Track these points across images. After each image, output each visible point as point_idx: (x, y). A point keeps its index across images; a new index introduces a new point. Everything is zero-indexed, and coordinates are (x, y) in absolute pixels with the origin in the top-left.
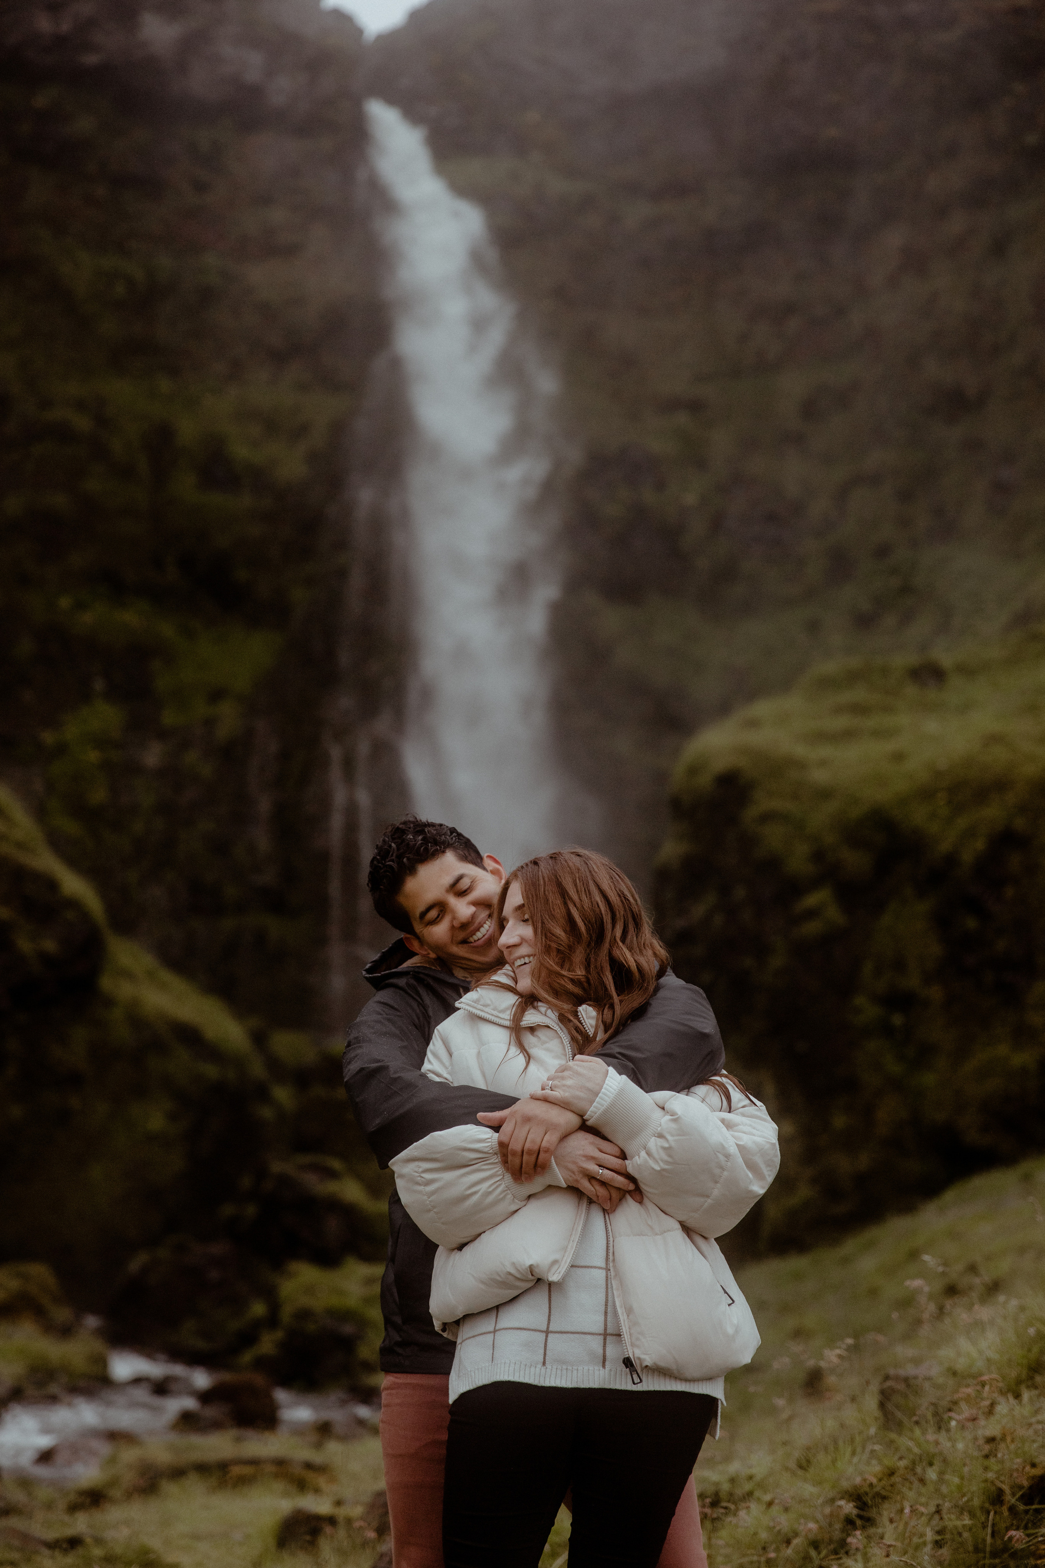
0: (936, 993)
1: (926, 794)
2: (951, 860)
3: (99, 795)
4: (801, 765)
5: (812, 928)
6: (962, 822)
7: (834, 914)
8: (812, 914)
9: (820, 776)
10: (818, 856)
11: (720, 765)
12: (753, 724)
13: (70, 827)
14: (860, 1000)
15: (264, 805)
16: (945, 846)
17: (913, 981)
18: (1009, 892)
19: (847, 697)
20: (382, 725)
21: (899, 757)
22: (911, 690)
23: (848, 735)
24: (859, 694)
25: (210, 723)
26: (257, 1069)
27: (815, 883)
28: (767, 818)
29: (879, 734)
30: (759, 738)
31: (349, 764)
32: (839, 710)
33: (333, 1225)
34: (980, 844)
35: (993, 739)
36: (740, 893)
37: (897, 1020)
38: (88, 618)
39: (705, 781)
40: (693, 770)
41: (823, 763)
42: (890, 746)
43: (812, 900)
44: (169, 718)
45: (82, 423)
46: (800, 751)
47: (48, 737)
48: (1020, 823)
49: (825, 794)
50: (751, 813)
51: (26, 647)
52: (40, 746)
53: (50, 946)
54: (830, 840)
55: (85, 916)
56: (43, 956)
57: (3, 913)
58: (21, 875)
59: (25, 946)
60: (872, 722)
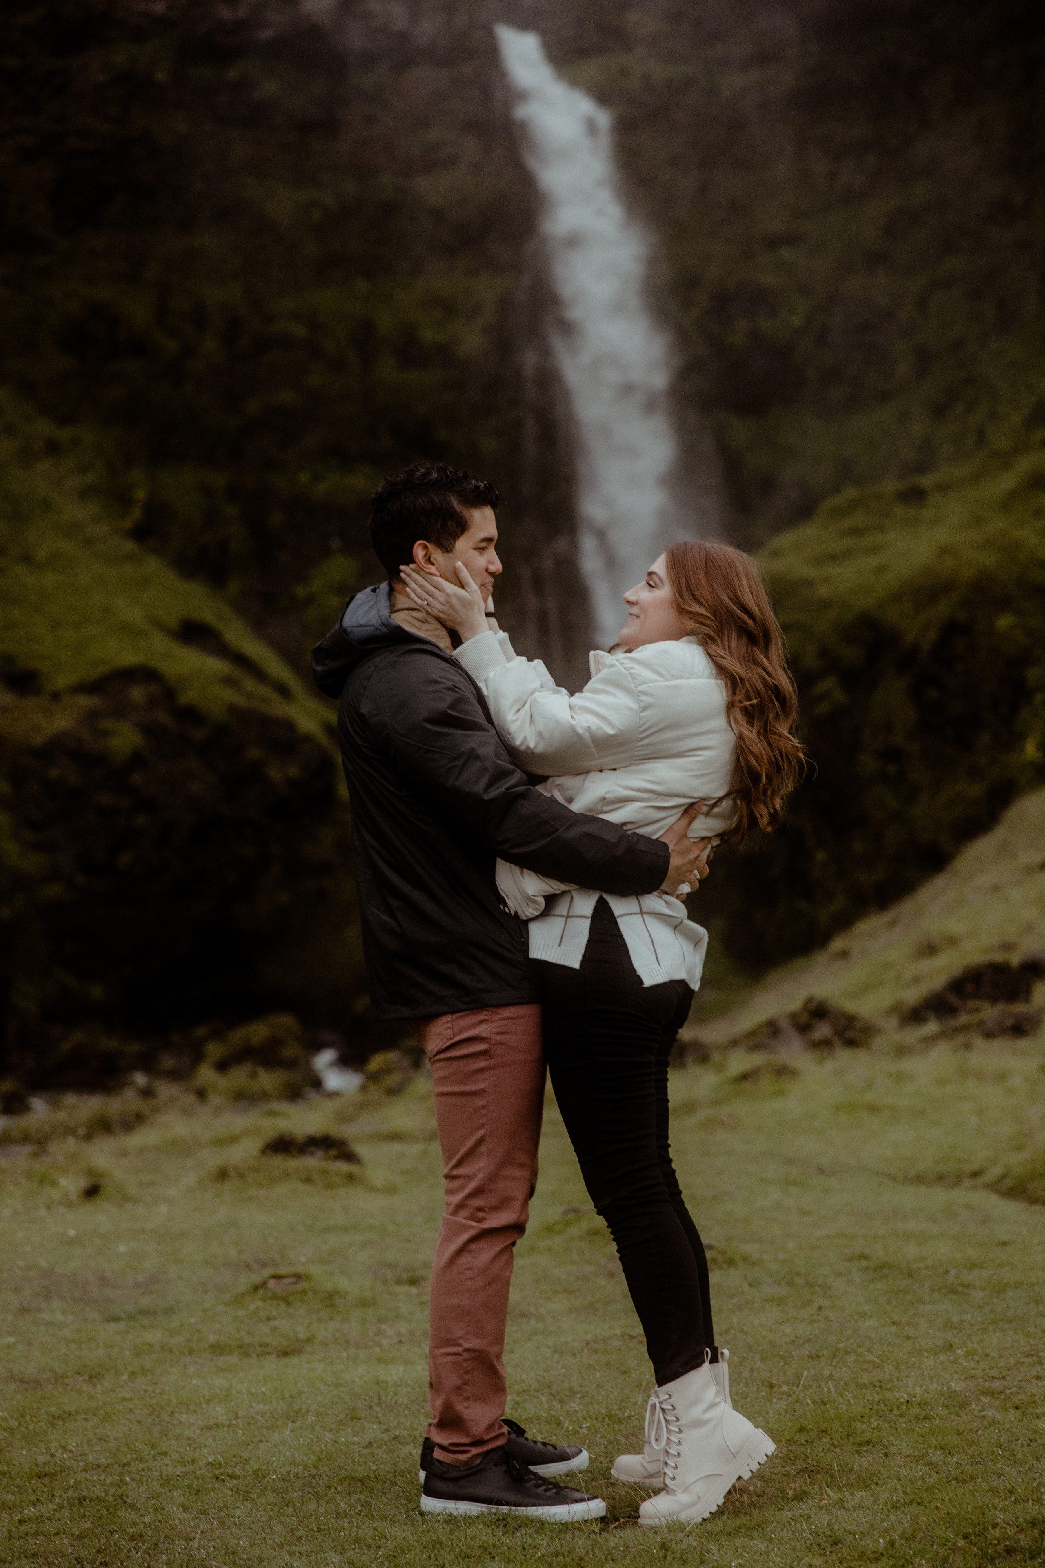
0: (916, 747)
1: (897, 598)
2: (915, 648)
4: (810, 583)
5: (822, 708)
6: (922, 619)
7: (839, 696)
9: (823, 591)
10: (824, 653)
12: (776, 554)
14: (864, 757)
16: (911, 638)
17: (899, 740)
18: (958, 668)
19: (849, 522)
21: (881, 569)
22: (899, 510)
23: (847, 554)
24: (858, 519)
27: (824, 673)
29: (872, 550)
30: (779, 566)
31: (537, 580)
32: (843, 534)
34: (932, 635)
35: (945, 550)
37: (892, 769)
38: (322, 488)
41: (827, 580)
45: (300, 331)
46: (810, 572)
47: (301, 591)
49: (826, 605)
51: (277, 518)
52: (293, 598)
53: (294, 772)
54: (831, 640)
55: (318, 746)
56: (289, 781)
57: (254, 753)
58: (266, 722)
59: (275, 775)
60: (867, 540)
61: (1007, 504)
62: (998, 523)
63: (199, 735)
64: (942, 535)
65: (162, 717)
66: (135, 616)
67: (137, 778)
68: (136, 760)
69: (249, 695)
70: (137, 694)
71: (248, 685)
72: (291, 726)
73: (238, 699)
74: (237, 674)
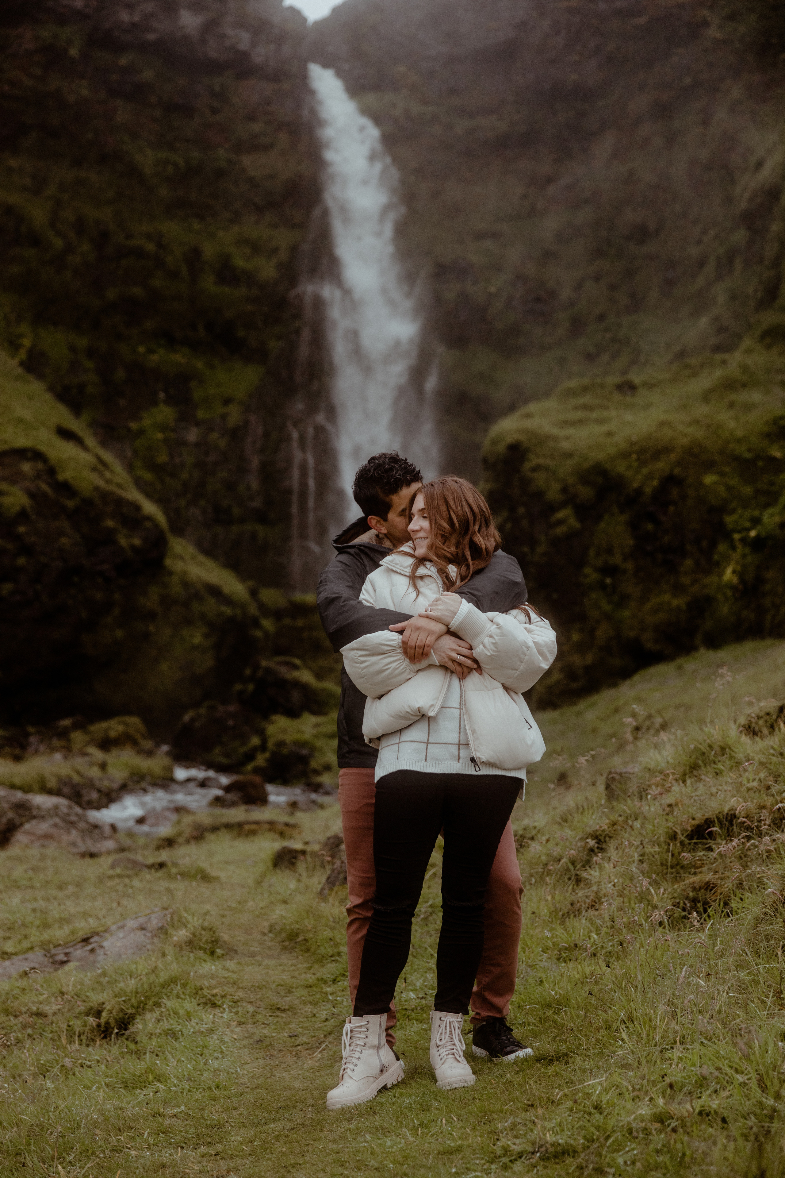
0: (630, 566)
1: (625, 455)
2: (639, 492)
3: (163, 458)
4: (556, 439)
5: (561, 530)
6: (645, 471)
7: (574, 523)
8: (561, 522)
9: (565, 445)
10: (564, 490)
11: (510, 439)
12: (529, 416)
13: (148, 476)
14: (587, 570)
15: (255, 462)
16: (636, 485)
17: (617, 559)
18: (671, 509)
19: (581, 401)
20: (320, 418)
21: (610, 434)
22: (617, 397)
23: (581, 422)
24: (587, 399)
25: (224, 417)
26: (253, 610)
27: (563, 505)
28: (536, 469)
29: (600, 421)
30: (530, 424)
31: (302, 440)
32: (576, 408)
33: (296, 696)
34: (655, 483)
35: (663, 424)
36: (521, 510)
37: (608, 581)
38: (154, 358)
39: (501, 448)
40: (494, 442)
41: (567, 438)
42: (605, 428)
43: (561, 515)
44: (201, 414)
46: (555, 431)
47: (134, 426)
48: (677, 471)
49: (569, 455)
50: (528, 465)
51: (120, 374)
52: (129, 430)
53: (137, 541)
54: (571, 481)
55: (156, 525)
56: (133, 547)
57: (110, 523)
58: (120, 502)
59: (123, 542)
60: (595, 415)
61: (706, 397)
62: (702, 410)
63: (70, 504)
64: (657, 414)
65: (44, 487)
66: (28, 415)
67: (22, 529)
68: (23, 515)
69: (108, 481)
70: (26, 467)
71: (108, 475)
72: (138, 508)
73: (101, 483)
74: (100, 466)
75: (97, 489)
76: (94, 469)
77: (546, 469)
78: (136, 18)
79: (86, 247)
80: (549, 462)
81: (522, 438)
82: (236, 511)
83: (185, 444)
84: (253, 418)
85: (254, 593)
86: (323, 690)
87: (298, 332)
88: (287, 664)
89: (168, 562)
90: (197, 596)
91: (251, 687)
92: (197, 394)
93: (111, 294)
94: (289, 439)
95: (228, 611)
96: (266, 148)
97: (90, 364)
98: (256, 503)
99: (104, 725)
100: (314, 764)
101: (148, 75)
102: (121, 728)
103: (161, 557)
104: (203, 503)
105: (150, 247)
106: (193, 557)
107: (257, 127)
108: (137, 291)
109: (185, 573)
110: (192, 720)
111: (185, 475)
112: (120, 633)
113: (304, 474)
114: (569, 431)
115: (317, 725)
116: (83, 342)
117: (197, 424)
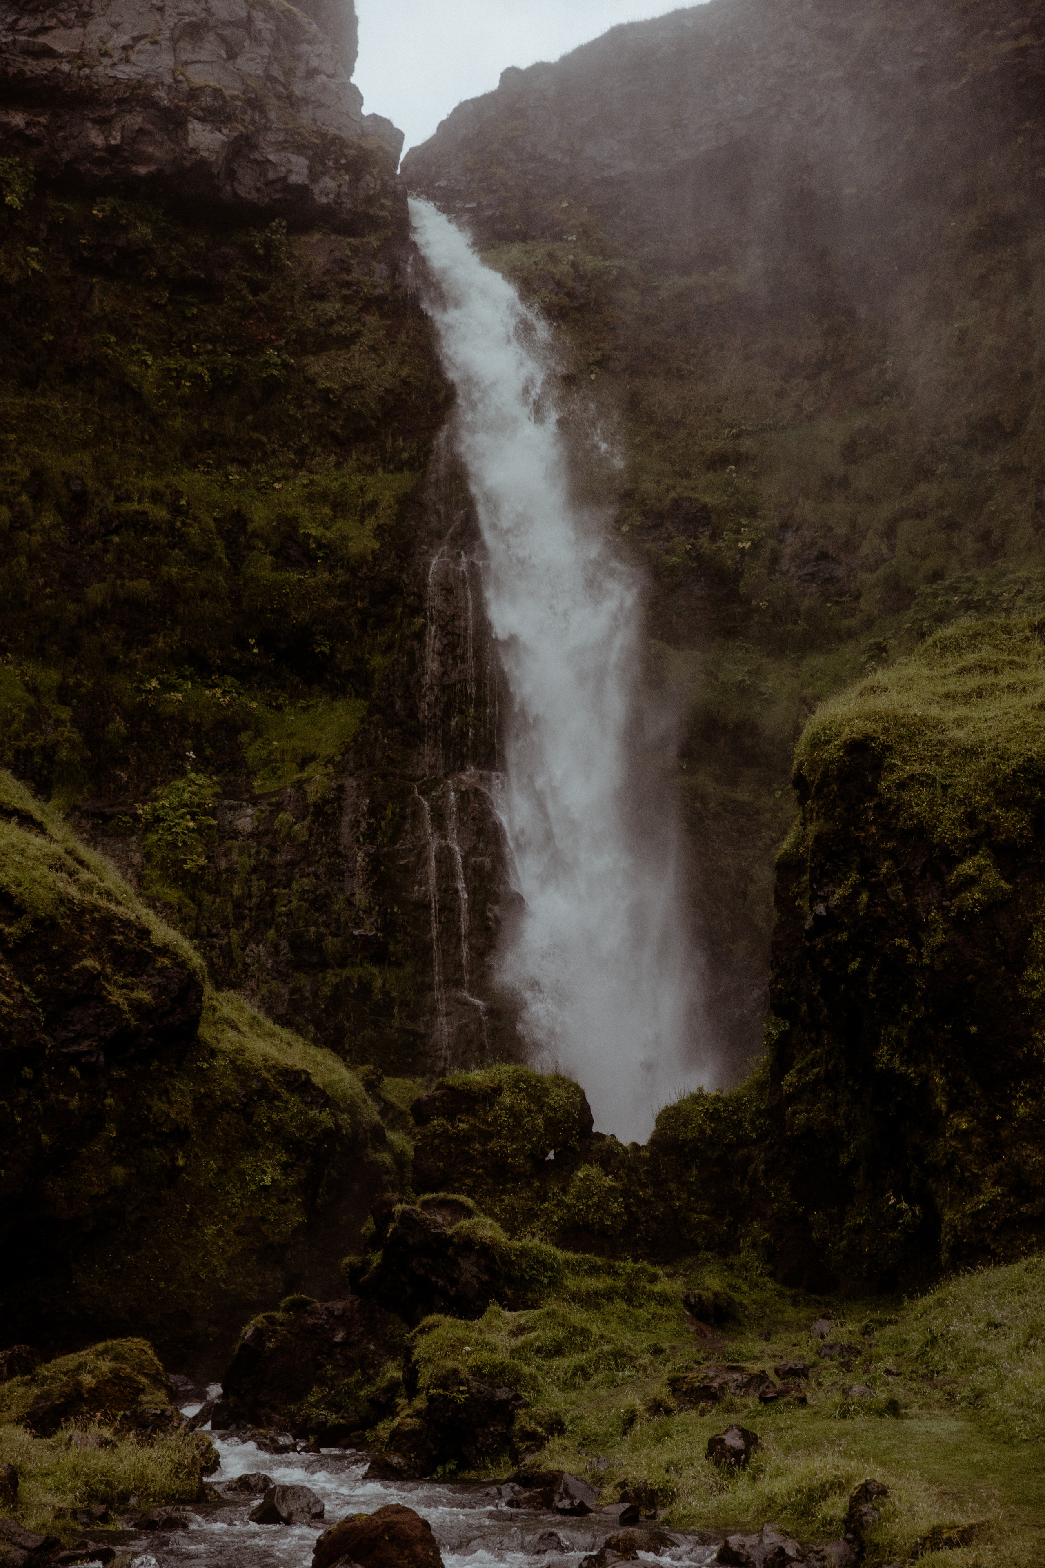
3: (196, 861)
7: (995, 881)
8: (969, 882)
9: (960, 735)
11: (848, 733)
13: (173, 895)
22: (1039, 647)
23: (981, 693)
25: (302, 786)
26: (371, 1113)
30: (883, 703)
33: (468, 1268)
39: (832, 752)
40: (816, 744)
42: (1034, 698)
43: (966, 868)
44: (260, 784)
50: (889, 779)
51: (119, 725)
52: (137, 818)
53: (145, 996)
54: (980, 800)
55: (181, 964)
56: (137, 1006)
57: (89, 963)
58: (108, 923)
59: (117, 997)
60: (1003, 680)
63: (13, 930)
69: (87, 887)
71: (85, 876)
72: (144, 933)
73: (73, 891)
74: (69, 861)
75: (63, 900)
76: (58, 866)
77: (928, 781)
78: (116, 139)
79: (49, 518)
80: (931, 769)
81: (870, 727)
82: (330, 943)
83: (235, 834)
84: (351, 783)
85: (371, 1086)
86: (524, 1253)
87: (419, 636)
88: (443, 1204)
89: (205, 1032)
90: (266, 1094)
91: (376, 1259)
92: (252, 753)
93: (96, 593)
94: (416, 815)
95: (325, 1117)
96: (346, 342)
97: (66, 714)
98: (367, 929)
99: (70, 1361)
100: (524, 1420)
101: (143, 231)
102: (105, 1365)
103: (194, 1022)
104: (271, 933)
105: (160, 513)
106: (254, 1023)
107: (331, 308)
108: (142, 585)
109: (241, 1051)
110: (259, 1333)
111: (237, 890)
112: (119, 1172)
113: (446, 874)
114: (961, 711)
115: (520, 1330)
116: (51, 677)
117: (254, 801)
